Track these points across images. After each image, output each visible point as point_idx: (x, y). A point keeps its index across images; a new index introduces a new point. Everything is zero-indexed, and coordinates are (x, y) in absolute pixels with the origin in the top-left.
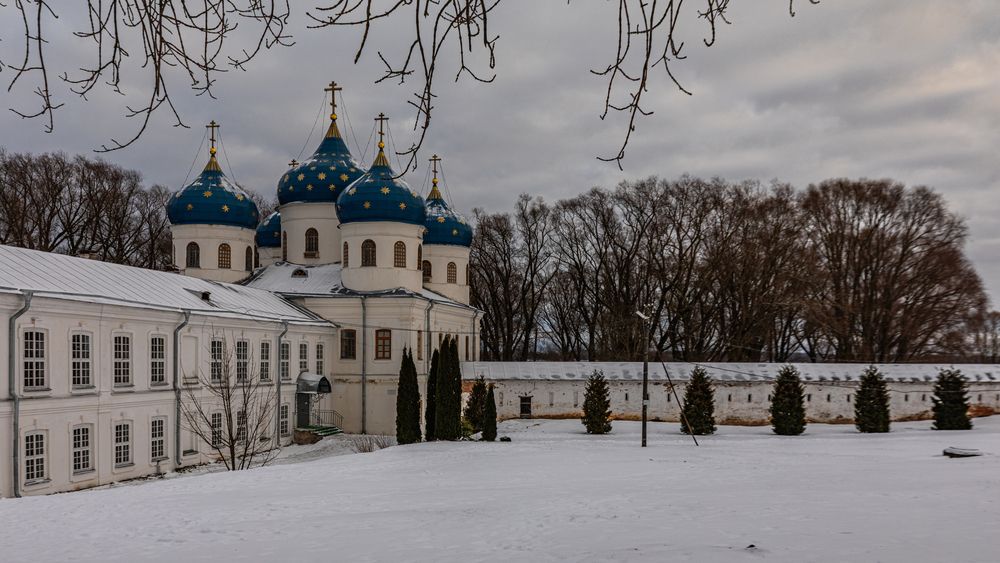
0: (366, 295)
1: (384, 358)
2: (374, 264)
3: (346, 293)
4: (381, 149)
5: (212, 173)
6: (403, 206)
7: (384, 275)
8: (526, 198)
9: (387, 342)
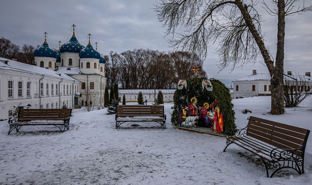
0: (88, 75)
1: (92, 89)
2: (89, 68)
3: (82, 74)
4: (90, 42)
5: (45, 44)
6: (96, 55)
7: (92, 70)
8: (112, 52)
9: (93, 85)
